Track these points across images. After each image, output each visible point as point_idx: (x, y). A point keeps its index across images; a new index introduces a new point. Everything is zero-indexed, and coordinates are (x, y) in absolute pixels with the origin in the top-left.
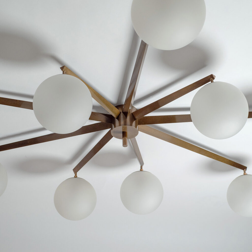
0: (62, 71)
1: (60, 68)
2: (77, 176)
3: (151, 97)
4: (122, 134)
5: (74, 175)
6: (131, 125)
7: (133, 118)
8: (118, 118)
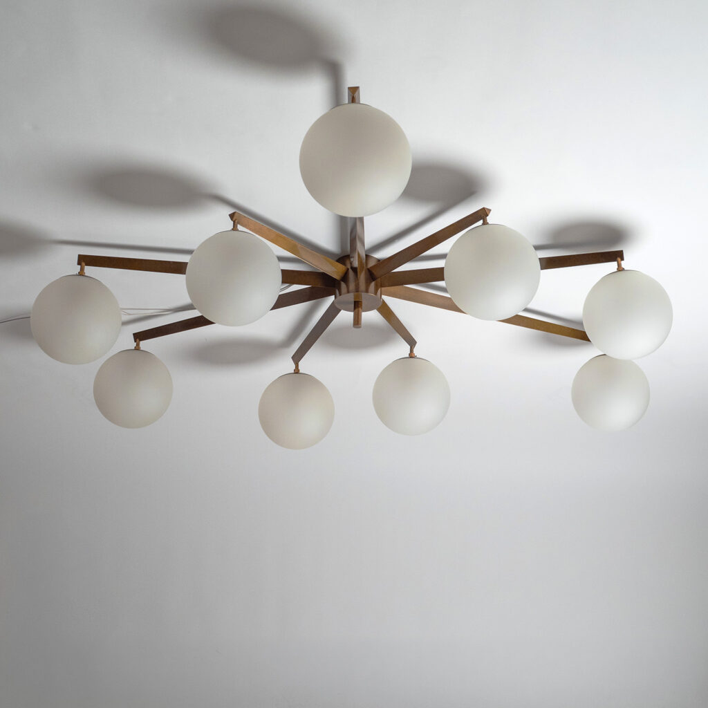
0: (232, 220)
1: (230, 215)
2: (299, 370)
3: (396, 241)
4: (353, 305)
5: (293, 367)
6: (367, 291)
7: (371, 276)
8: (345, 278)
